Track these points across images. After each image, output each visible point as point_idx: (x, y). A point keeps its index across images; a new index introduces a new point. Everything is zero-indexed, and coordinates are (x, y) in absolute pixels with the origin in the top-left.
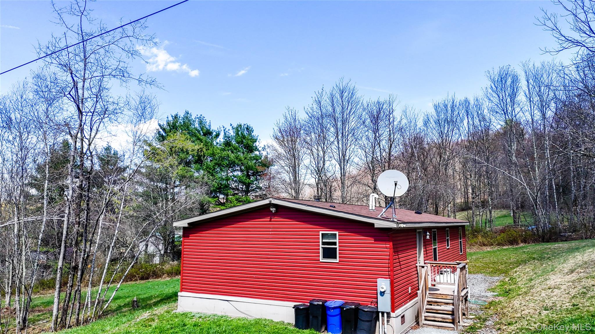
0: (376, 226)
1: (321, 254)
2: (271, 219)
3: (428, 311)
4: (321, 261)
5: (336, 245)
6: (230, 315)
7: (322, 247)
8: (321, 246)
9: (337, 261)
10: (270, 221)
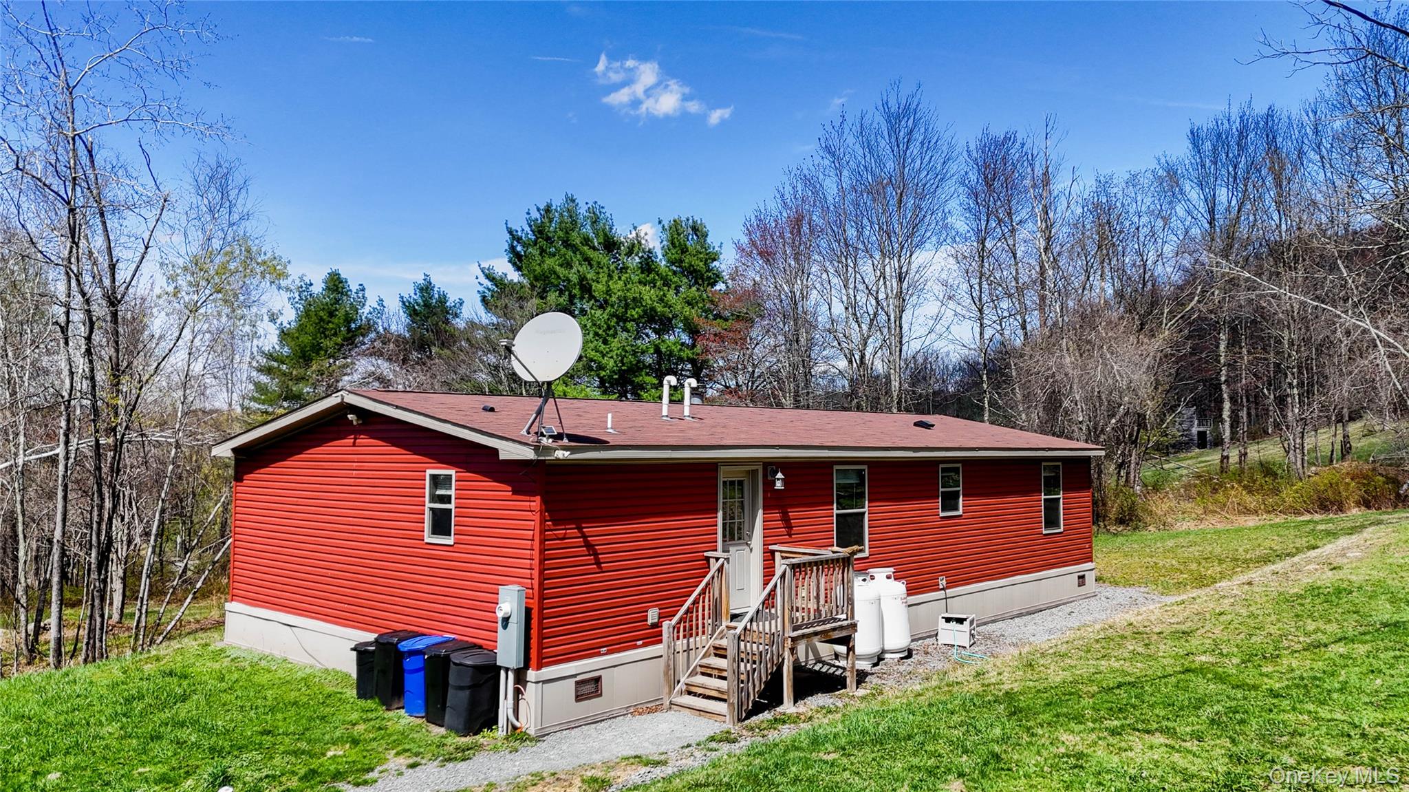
0: (503, 456)
1: (427, 526)
2: (355, 439)
3: (704, 670)
4: (427, 540)
5: (450, 502)
6: (290, 657)
7: (431, 509)
8: (428, 505)
9: (450, 541)
10: (354, 445)
